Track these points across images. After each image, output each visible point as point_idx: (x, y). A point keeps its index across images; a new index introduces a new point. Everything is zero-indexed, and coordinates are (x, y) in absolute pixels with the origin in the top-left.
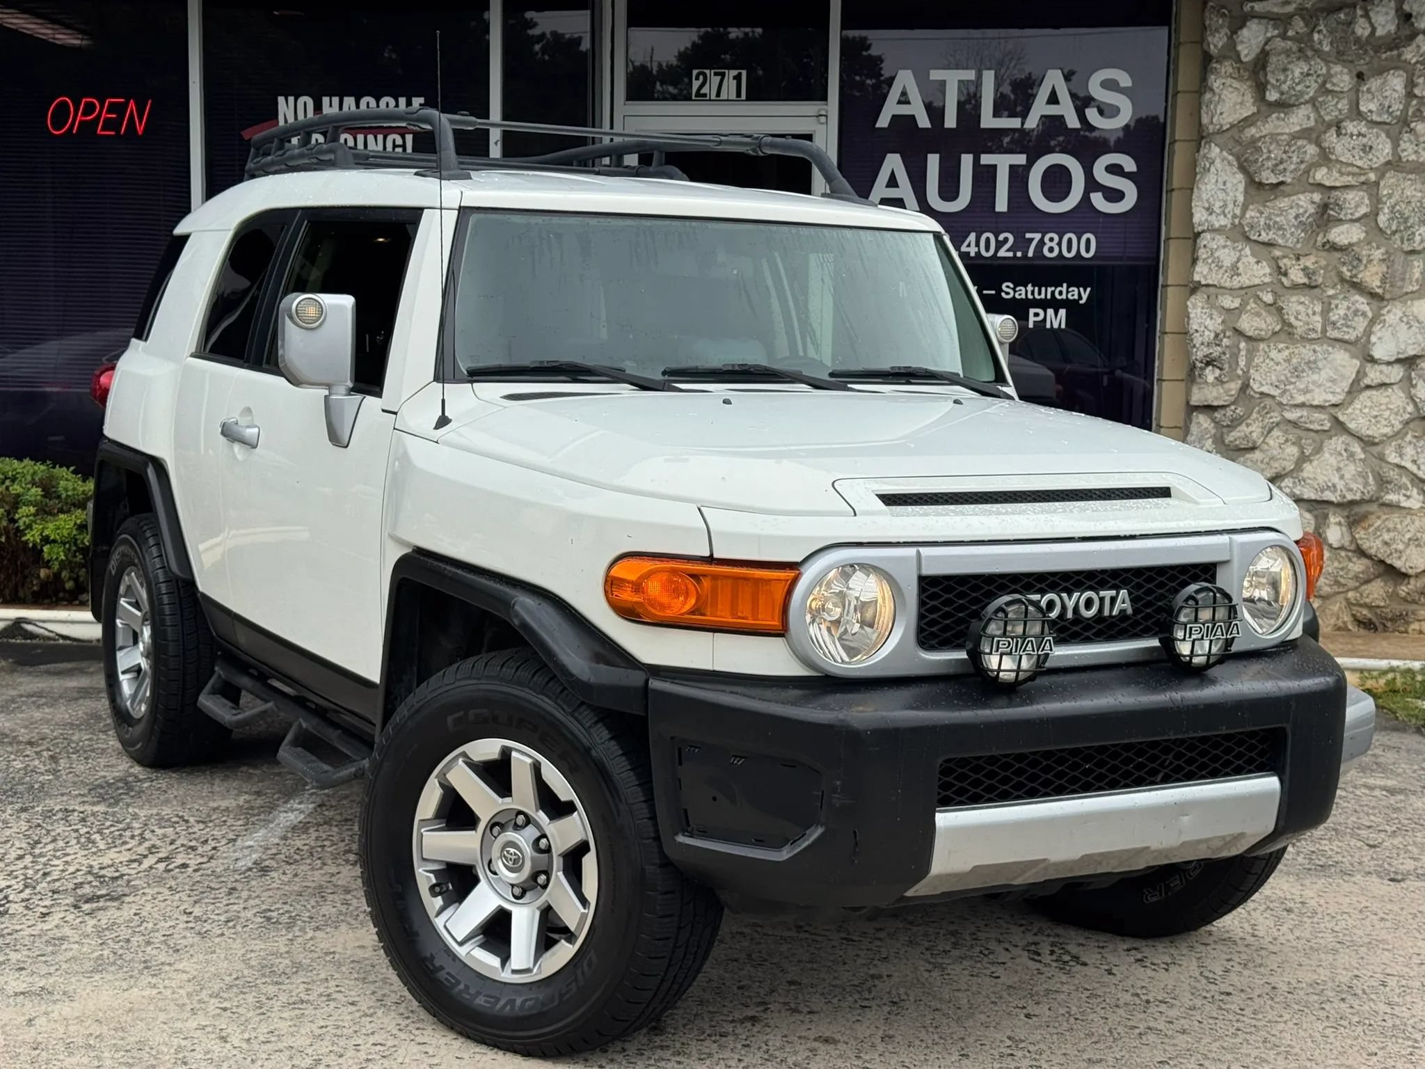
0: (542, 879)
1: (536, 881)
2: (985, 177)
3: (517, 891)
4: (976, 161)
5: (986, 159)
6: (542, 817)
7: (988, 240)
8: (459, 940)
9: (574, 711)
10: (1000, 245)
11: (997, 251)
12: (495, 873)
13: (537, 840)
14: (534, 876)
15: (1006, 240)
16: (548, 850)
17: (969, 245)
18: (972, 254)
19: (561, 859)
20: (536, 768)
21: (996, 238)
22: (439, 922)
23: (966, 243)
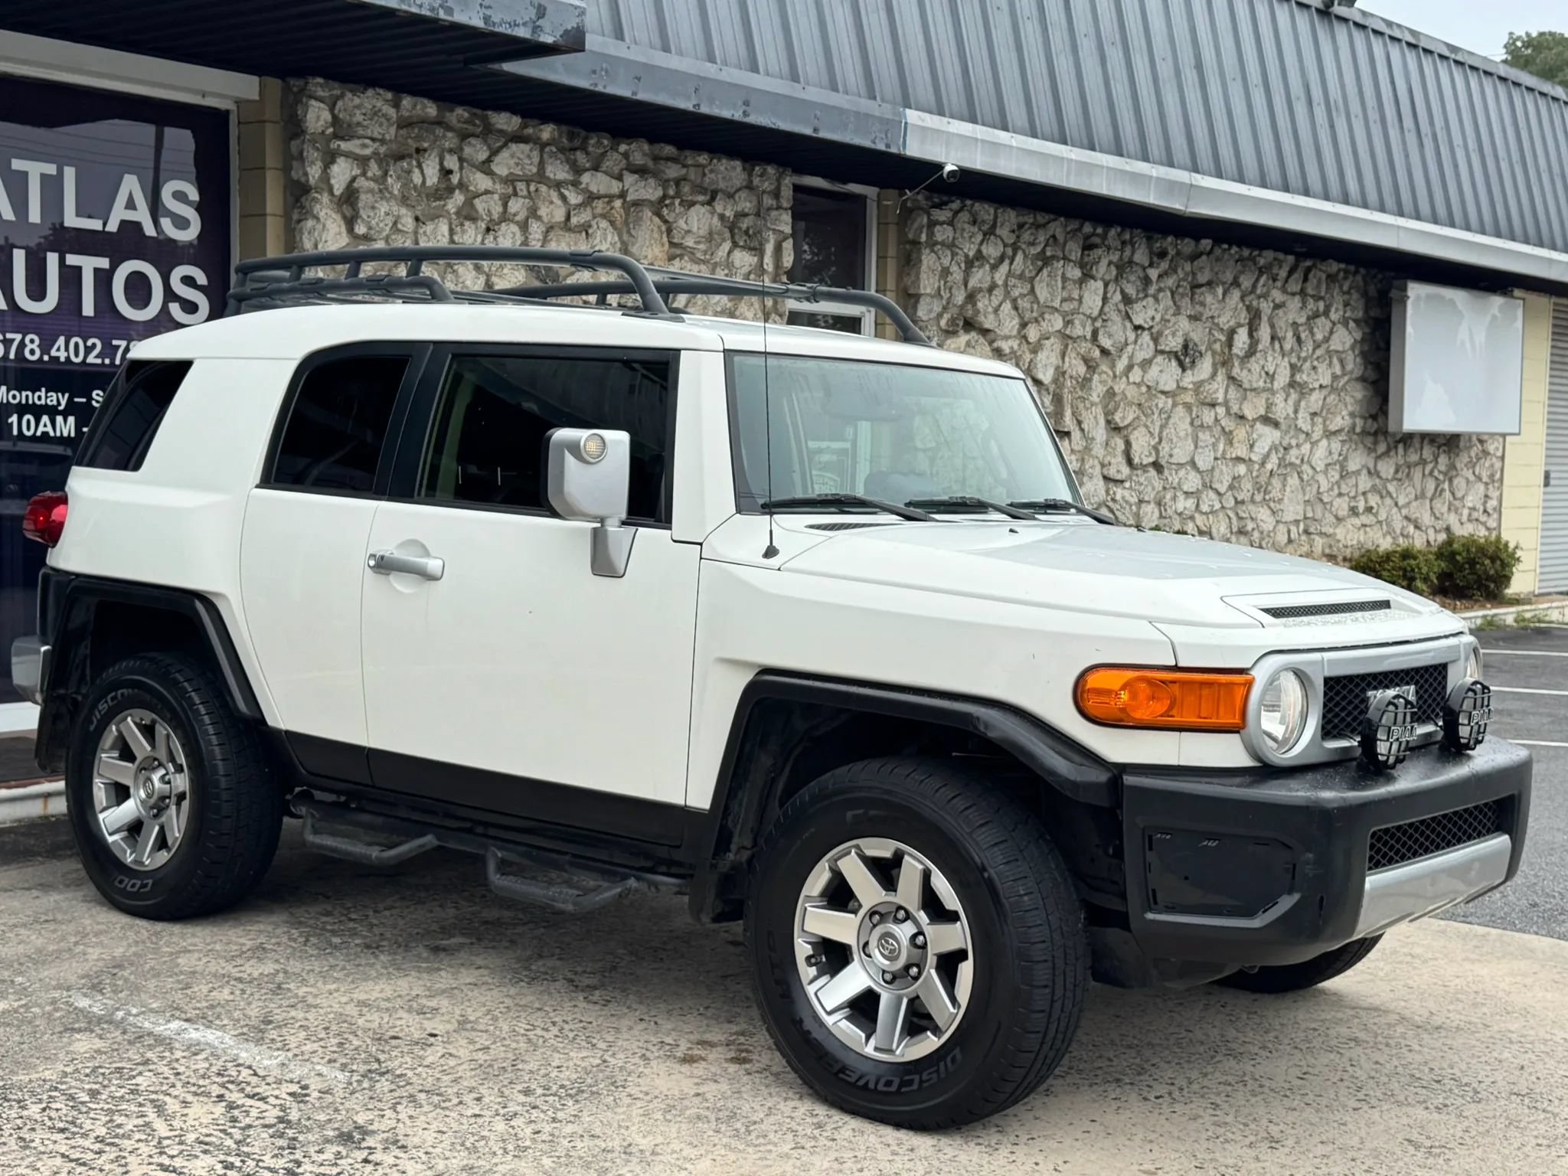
0: (914, 971)
1: (908, 972)
2: (71, 278)
3: (888, 977)
4: (62, 260)
5: (72, 260)
6: (922, 917)
7: (77, 345)
8: (828, 1009)
9: (972, 832)
10: (89, 350)
11: (86, 357)
12: (869, 956)
13: (914, 937)
14: (907, 967)
15: (94, 346)
16: (924, 947)
17: (58, 350)
18: (62, 359)
19: (935, 958)
20: (927, 875)
21: (85, 343)
22: (811, 990)
23: (56, 347)
